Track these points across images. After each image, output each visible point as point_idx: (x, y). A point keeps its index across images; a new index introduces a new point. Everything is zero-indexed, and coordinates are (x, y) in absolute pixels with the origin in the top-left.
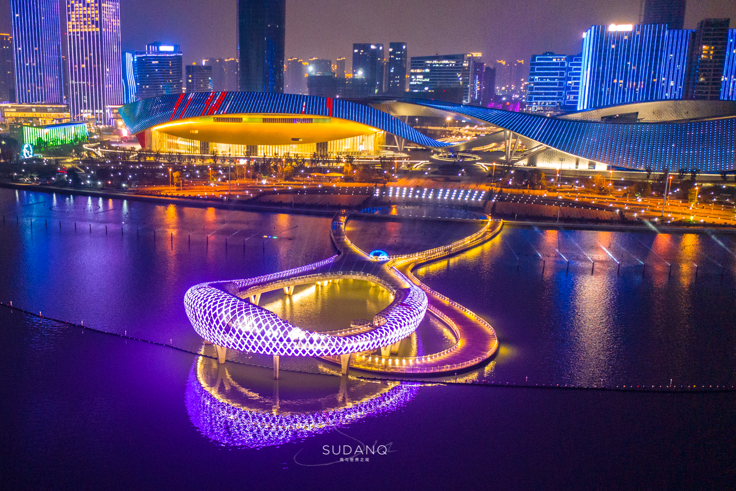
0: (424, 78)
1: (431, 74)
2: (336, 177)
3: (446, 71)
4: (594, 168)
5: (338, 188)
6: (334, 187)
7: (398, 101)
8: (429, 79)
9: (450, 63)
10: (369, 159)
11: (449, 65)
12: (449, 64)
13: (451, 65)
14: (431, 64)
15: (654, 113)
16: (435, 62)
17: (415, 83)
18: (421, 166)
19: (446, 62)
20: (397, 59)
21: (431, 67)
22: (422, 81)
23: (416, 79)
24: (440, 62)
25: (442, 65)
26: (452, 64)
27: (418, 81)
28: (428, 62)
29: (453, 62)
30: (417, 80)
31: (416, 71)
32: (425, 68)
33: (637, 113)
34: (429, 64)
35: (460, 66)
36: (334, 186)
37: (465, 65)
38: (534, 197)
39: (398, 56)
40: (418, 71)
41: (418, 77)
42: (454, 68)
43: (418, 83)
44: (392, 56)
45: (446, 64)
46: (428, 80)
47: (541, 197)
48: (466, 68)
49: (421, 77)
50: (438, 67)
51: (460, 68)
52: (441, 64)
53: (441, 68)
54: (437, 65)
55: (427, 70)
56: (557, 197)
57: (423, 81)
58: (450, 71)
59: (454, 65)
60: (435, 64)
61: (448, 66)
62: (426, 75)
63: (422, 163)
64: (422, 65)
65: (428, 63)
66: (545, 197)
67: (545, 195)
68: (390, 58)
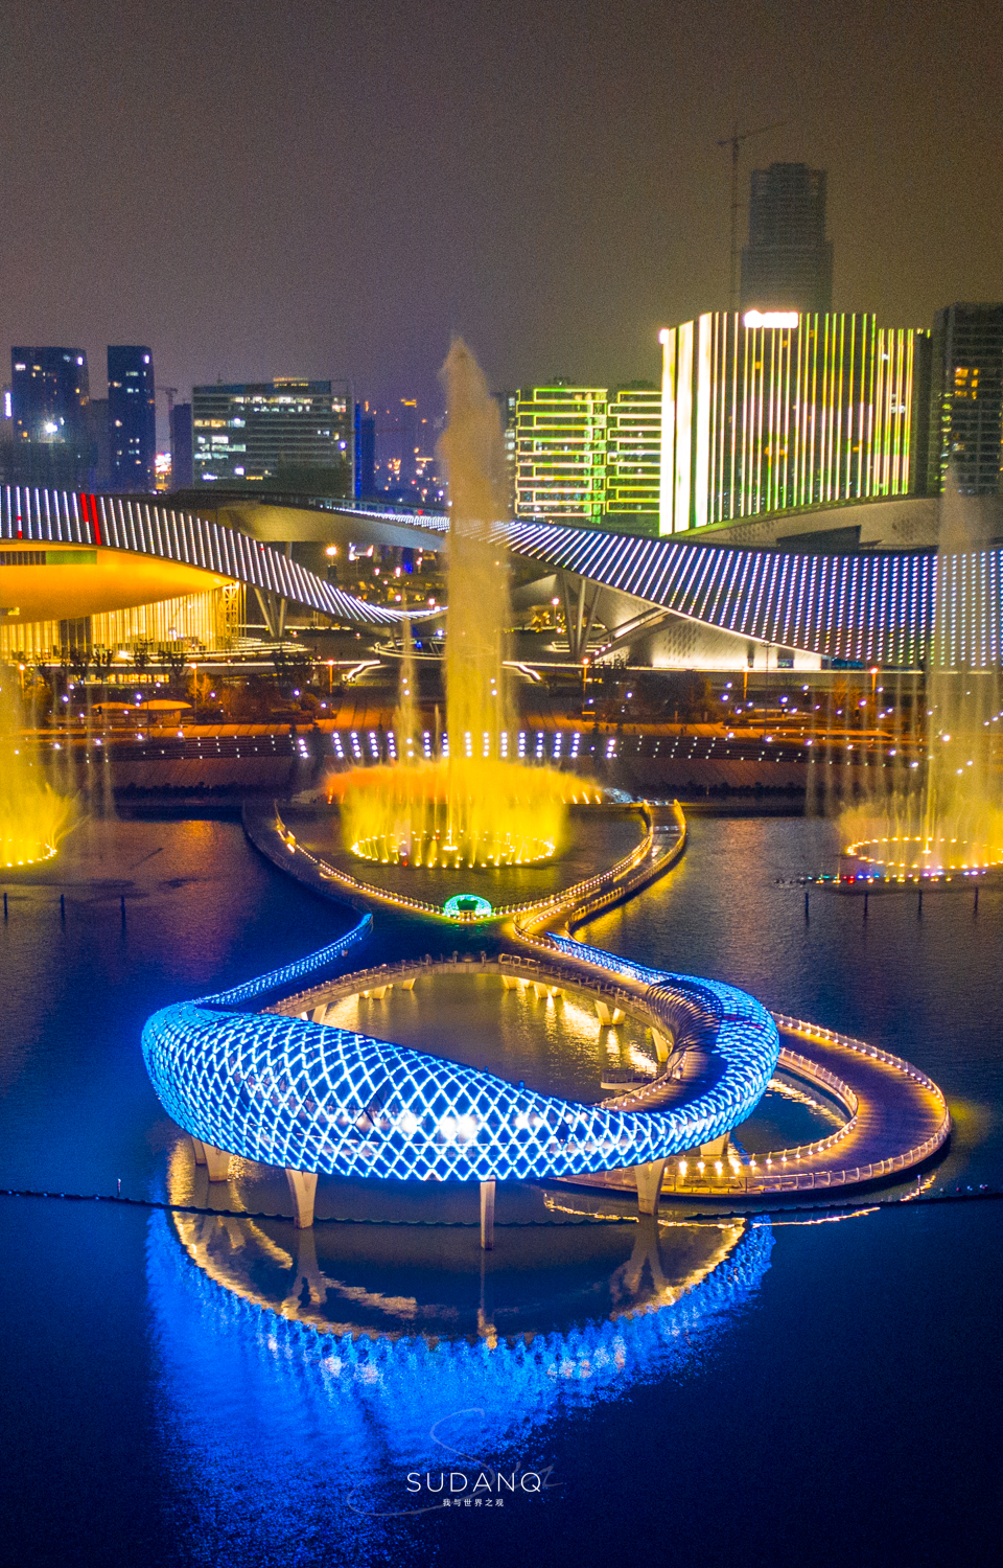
0: (231, 443)
1: (249, 433)
2: (172, 711)
3: (284, 424)
4: (791, 666)
5: (191, 741)
6: (179, 739)
7: (264, 502)
8: (244, 446)
9: (298, 404)
10: (214, 661)
11: (296, 410)
12: (295, 407)
13: (300, 409)
14: (248, 406)
15: (894, 527)
16: (258, 399)
17: (209, 456)
18: (363, 674)
19: (288, 400)
20: (130, 390)
21: (248, 413)
22: (225, 452)
23: (211, 444)
24: (271, 401)
25: (277, 410)
26: (304, 406)
27: (217, 452)
28: (240, 400)
29: (306, 401)
30: (214, 448)
31: (207, 423)
32: (231, 417)
33: (858, 529)
34: (243, 405)
35: (325, 411)
36: (180, 735)
37: (336, 408)
38: (705, 741)
39: (134, 382)
40: (216, 424)
41: (215, 439)
42: (309, 416)
43: (217, 456)
44: (116, 384)
45: (286, 407)
46: (243, 448)
47: (720, 740)
48: (340, 418)
49: (225, 439)
50: (265, 415)
51: (326, 416)
52: (274, 405)
53: (276, 415)
54: (264, 409)
55: (238, 422)
56: (761, 740)
57: (229, 449)
58: (301, 424)
59: (308, 408)
60: (258, 405)
61: (292, 410)
62: (235, 436)
63: (365, 668)
64: (225, 408)
65: (240, 404)
66: (730, 739)
67: (731, 735)
68: (112, 389)
